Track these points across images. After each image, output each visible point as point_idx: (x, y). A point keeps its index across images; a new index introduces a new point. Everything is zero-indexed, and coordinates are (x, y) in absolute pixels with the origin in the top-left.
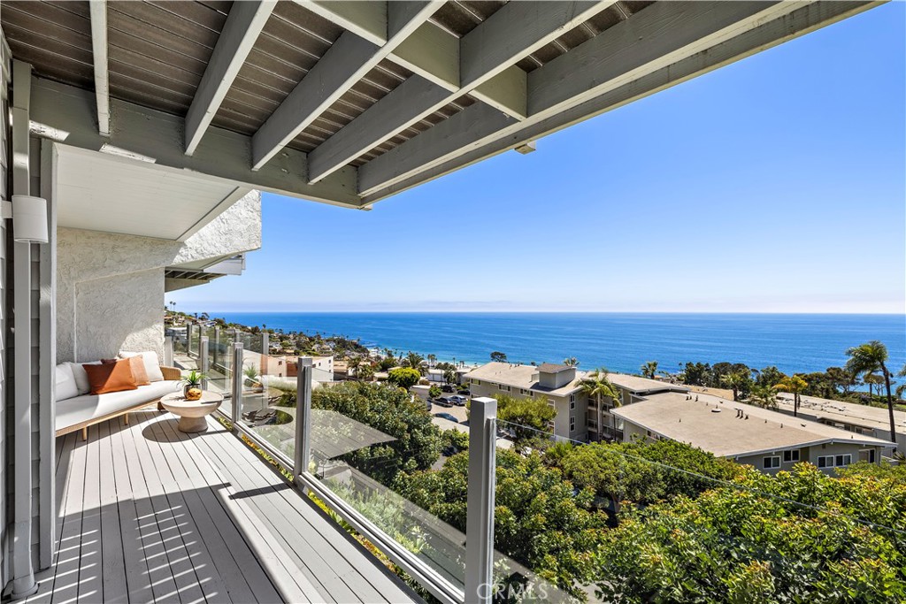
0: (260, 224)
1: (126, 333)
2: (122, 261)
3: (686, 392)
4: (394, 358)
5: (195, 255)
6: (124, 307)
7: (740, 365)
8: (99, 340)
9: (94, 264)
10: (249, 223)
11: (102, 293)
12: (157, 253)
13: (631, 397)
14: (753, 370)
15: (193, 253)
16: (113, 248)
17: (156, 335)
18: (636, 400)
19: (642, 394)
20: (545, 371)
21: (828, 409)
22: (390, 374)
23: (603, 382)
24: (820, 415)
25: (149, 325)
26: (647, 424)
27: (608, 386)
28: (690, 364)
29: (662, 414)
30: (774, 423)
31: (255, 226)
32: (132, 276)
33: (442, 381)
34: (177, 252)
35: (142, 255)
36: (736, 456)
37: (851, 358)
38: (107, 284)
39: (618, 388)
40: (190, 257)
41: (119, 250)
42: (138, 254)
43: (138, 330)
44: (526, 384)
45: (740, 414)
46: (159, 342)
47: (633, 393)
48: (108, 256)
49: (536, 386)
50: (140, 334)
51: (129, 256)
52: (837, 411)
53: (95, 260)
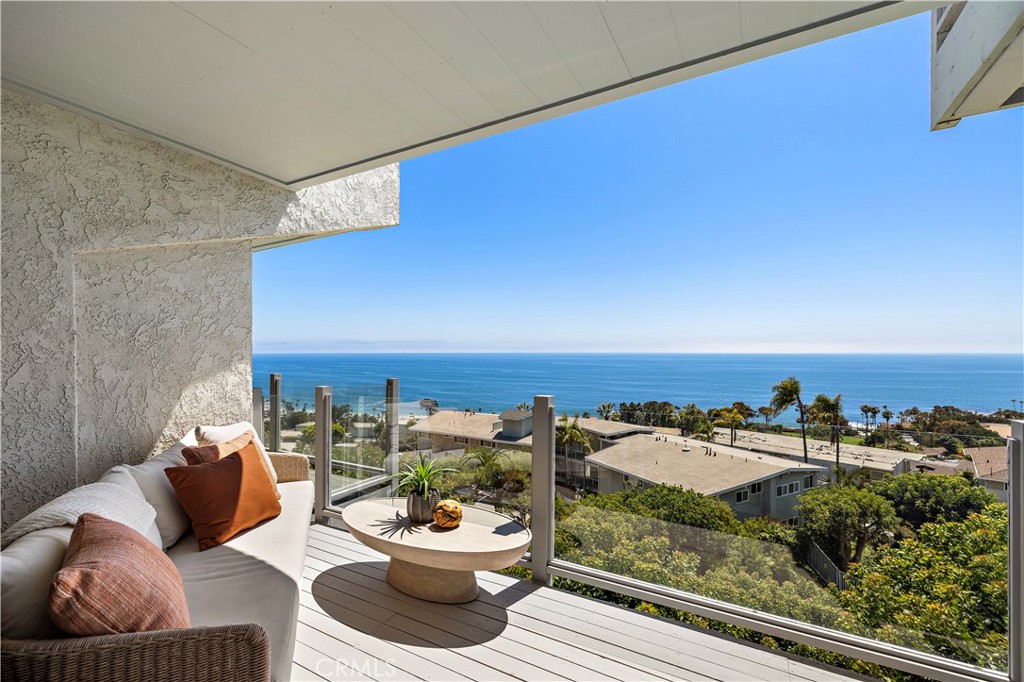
0: (398, 180)
1: (182, 383)
2: (182, 213)
3: (650, 433)
4: (296, 411)
5: (312, 222)
6: (177, 322)
7: (665, 403)
8: (123, 403)
9: (121, 210)
10: (385, 177)
11: (130, 286)
12: (249, 206)
13: (601, 442)
14: (676, 408)
15: (307, 215)
16: (164, 178)
17: (238, 384)
18: (606, 445)
19: (613, 437)
20: (509, 418)
21: (755, 441)
22: (305, 432)
23: (574, 427)
24: (751, 446)
25: (226, 364)
26: (626, 468)
27: (578, 430)
28: (623, 405)
29: (635, 457)
30: (739, 458)
31: (393, 182)
32: (194, 250)
33: (372, 437)
34: (283, 211)
35: (222, 206)
36: (716, 493)
37: (776, 393)
38: (140, 265)
39: (589, 432)
40: (303, 224)
41: (176, 186)
42: (214, 203)
43: (206, 375)
44: (488, 434)
45: (708, 453)
46: (243, 401)
47: (604, 437)
48: (154, 196)
49: (499, 436)
50: (208, 385)
51: (197, 204)
52: (760, 442)
53: (123, 201)
